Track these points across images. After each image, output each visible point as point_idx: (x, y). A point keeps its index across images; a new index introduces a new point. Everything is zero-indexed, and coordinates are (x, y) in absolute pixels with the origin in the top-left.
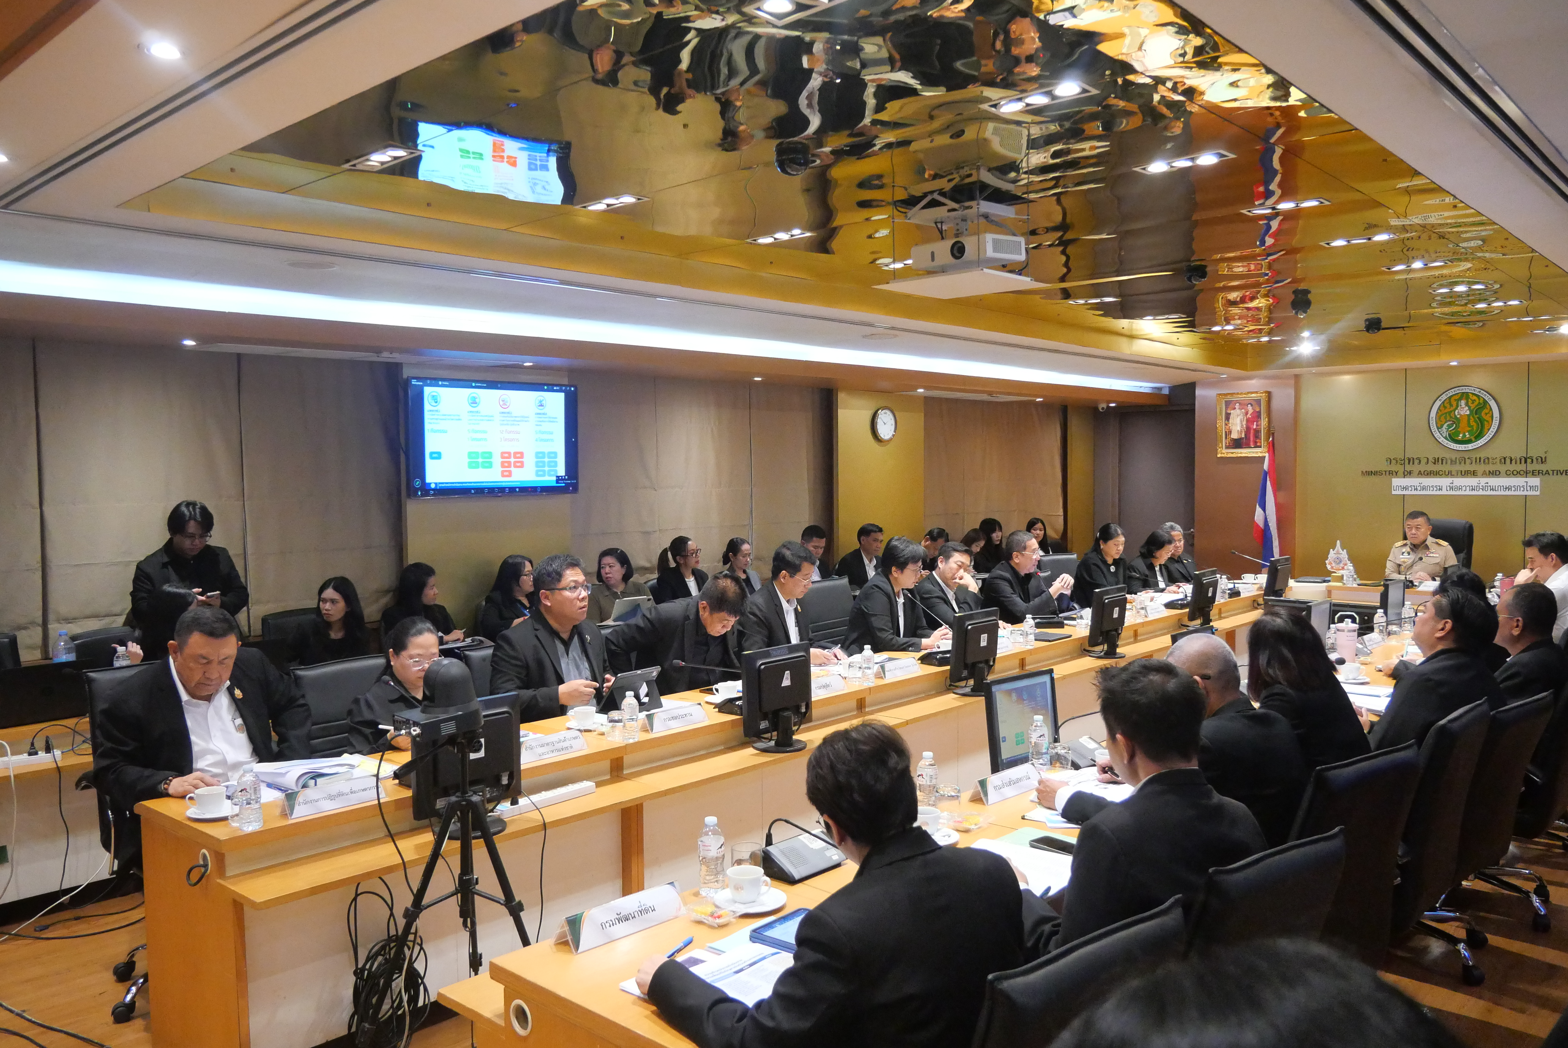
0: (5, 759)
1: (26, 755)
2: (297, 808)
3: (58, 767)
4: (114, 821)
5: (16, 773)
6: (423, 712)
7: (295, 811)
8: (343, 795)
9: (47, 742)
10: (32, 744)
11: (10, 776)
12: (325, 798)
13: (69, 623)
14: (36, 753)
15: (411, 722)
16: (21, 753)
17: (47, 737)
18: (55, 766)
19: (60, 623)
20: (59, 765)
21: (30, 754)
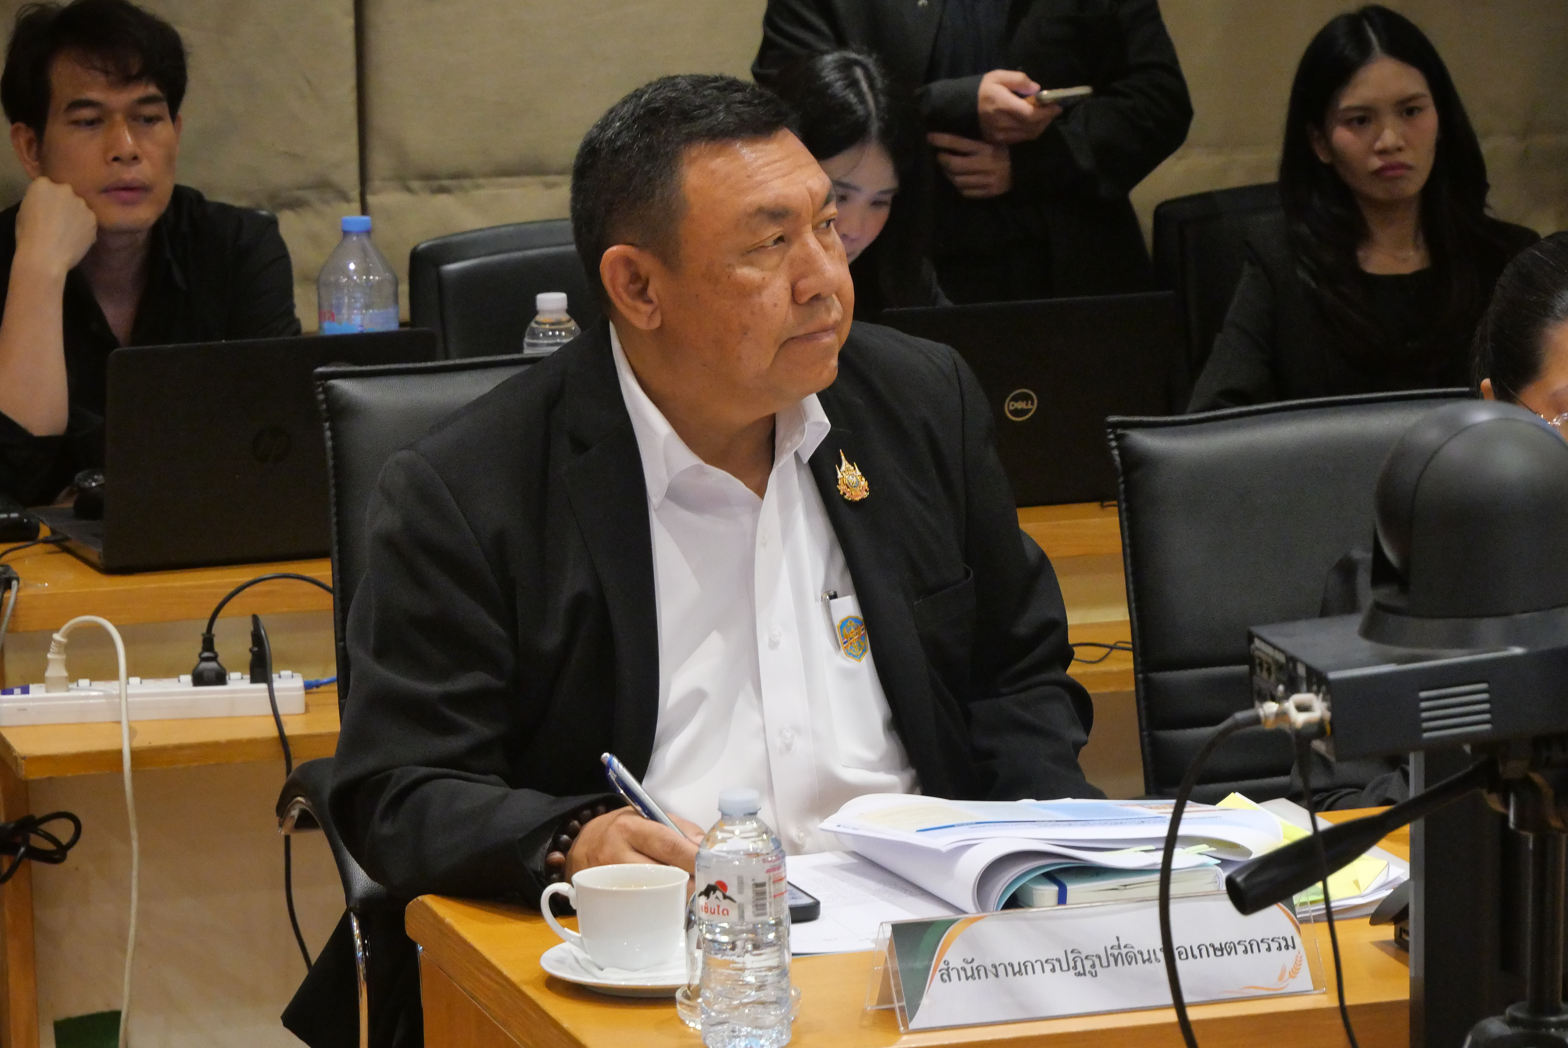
0: (112, 687)
1: (187, 679)
2: (935, 989)
3: (283, 739)
4: (368, 962)
5: (143, 741)
6: (1369, 631)
7: (925, 1001)
8: (1130, 959)
9: (258, 639)
10: (208, 643)
11: (120, 753)
12: (1054, 965)
13: (443, 190)
14: (220, 678)
15: (1301, 671)
16: (170, 672)
17: (255, 619)
18: (274, 732)
19: (409, 190)
20: (288, 732)
21: (199, 680)
